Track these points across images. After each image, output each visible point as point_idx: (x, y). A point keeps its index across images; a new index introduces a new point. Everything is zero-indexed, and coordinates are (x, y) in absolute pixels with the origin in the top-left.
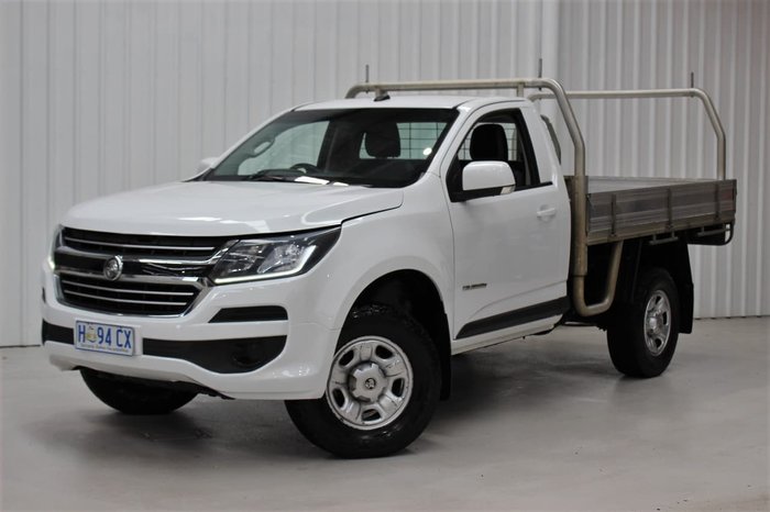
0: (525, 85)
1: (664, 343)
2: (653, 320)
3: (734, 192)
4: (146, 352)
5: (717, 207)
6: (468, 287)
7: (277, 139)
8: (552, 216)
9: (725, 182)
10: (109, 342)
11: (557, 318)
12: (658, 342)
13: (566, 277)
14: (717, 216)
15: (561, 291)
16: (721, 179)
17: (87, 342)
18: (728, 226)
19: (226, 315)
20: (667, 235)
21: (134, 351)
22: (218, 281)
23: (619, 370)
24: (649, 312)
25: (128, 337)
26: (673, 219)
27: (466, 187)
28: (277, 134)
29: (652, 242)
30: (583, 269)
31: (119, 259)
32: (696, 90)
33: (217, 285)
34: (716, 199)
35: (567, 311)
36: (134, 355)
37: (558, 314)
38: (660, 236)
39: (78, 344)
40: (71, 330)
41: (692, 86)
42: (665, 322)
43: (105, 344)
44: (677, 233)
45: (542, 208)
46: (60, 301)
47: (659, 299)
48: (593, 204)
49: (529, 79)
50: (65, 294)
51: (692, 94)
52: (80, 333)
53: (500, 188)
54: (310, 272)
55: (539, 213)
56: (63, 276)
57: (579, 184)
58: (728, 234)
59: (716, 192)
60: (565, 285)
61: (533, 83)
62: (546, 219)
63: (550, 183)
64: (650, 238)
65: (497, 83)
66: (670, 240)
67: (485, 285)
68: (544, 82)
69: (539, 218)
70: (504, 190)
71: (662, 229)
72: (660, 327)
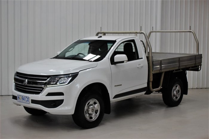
0: (137, 33)
1: (178, 98)
2: (175, 92)
3: (201, 57)
4: (32, 103)
5: (196, 62)
6: (116, 86)
7: (75, 47)
8: (142, 67)
9: (199, 55)
10: (24, 100)
11: (145, 92)
12: (177, 98)
13: (147, 82)
14: (195, 64)
15: (146, 85)
16: (197, 54)
17: (20, 100)
18: (200, 66)
19: (49, 94)
20: (179, 70)
21: (29, 102)
22: (48, 86)
23: (166, 104)
24: (174, 90)
25: (28, 99)
26: (181, 65)
27: (115, 61)
28: (75, 46)
29: (174, 72)
30: (151, 80)
31: (27, 80)
32: (191, 31)
33: (48, 87)
34: (195, 59)
35: (147, 90)
36: (29, 103)
37: (145, 91)
38: (176, 70)
39: (18, 100)
40: (16, 97)
41: (190, 30)
42: (179, 92)
43: (23, 100)
44: (182, 69)
45: (139, 65)
46: (15, 89)
47: (177, 86)
48: (154, 63)
49: (138, 31)
50: (16, 88)
51: (190, 32)
52: (18, 97)
53: (124, 61)
54: (70, 84)
55: (138, 66)
56: (16, 84)
57: (150, 58)
58: (200, 68)
59: (195, 58)
60: (147, 84)
61: (139, 32)
62: (140, 68)
63: (142, 58)
64: (173, 71)
65: (131, 32)
66: (180, 71)
67: (121, 85)
68: (142, 32)
69: (138, 67)
70: (125, 62)
71: (177, 68)
72: (177, 94)
